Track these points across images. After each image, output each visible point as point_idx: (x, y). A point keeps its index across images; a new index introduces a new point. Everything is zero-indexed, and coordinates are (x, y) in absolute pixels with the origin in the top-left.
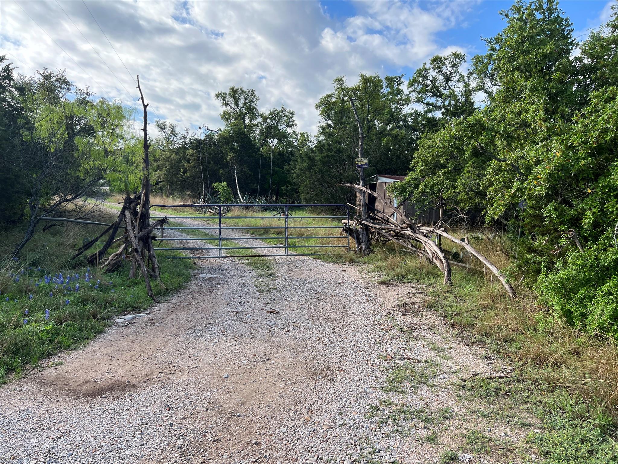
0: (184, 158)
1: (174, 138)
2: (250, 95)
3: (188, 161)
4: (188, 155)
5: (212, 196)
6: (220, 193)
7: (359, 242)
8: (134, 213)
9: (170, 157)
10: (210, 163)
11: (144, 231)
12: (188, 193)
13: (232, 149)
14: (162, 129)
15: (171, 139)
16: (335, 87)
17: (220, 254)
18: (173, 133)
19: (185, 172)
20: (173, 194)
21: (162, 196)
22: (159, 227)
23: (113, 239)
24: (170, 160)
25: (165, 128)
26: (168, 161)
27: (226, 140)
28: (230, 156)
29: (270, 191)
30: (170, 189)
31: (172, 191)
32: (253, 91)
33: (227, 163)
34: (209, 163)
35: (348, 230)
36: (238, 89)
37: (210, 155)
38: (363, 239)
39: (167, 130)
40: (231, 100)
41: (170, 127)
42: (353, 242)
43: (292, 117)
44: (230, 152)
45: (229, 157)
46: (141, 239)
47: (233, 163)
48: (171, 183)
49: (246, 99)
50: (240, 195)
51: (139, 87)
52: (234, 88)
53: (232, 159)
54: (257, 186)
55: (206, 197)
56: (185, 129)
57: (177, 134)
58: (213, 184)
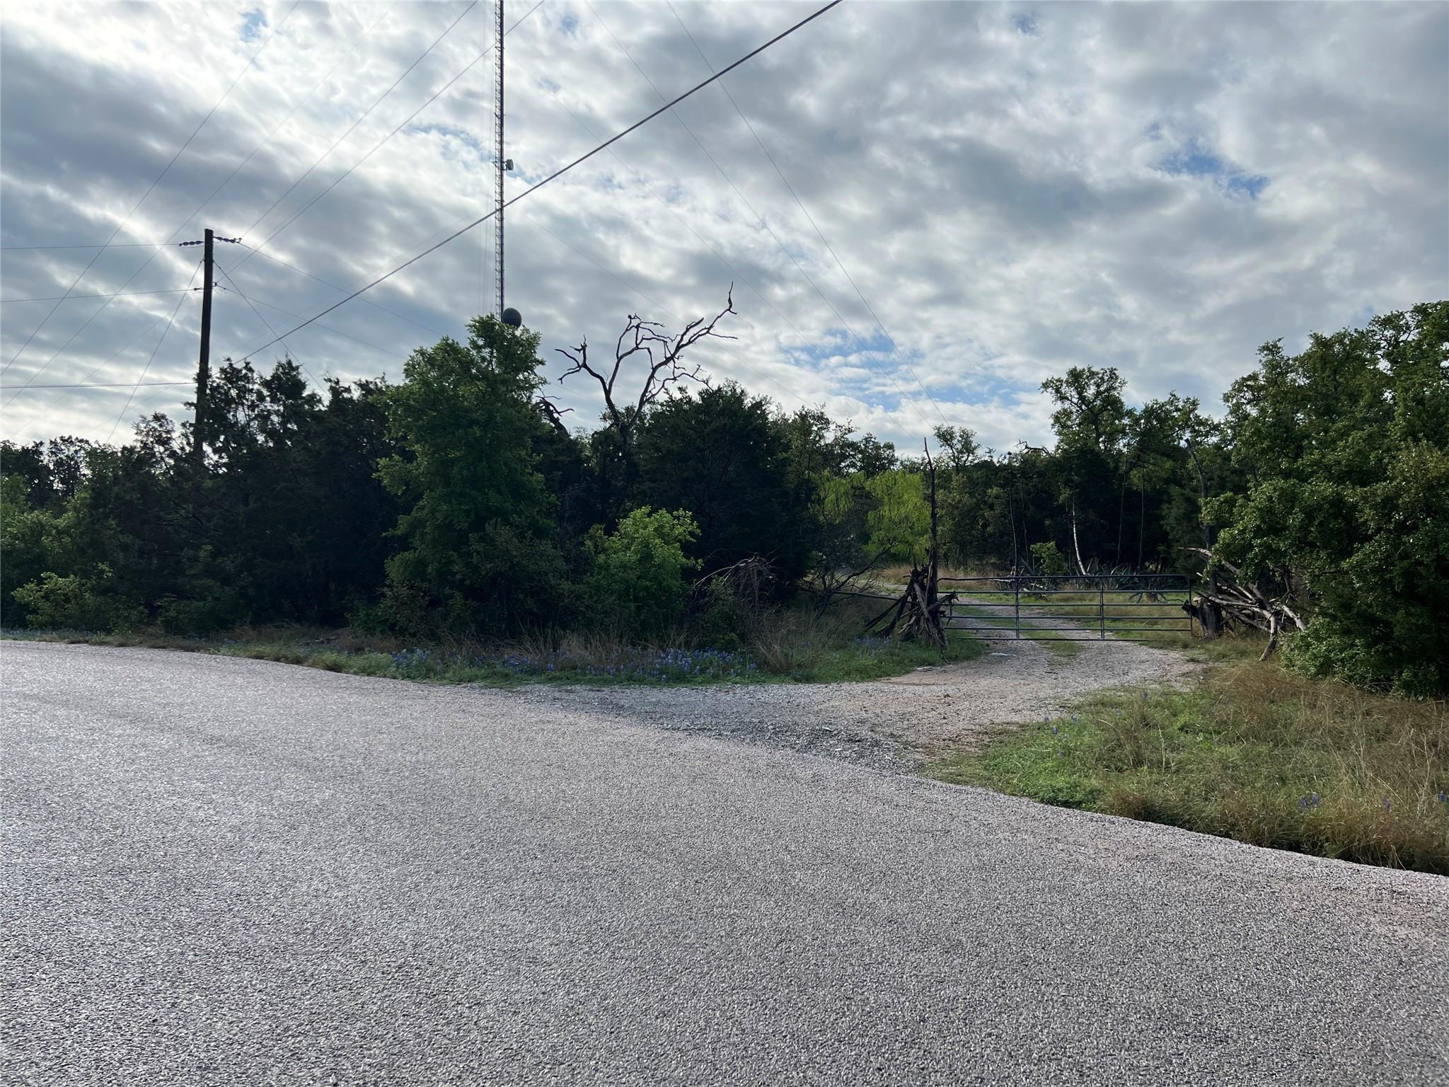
0: (985, 503)
1: (968, 456)
2: (1106, 378)
3: (991, 507)
4: (990, 496)
5: (1031, 565)
6: (1044, 561)
7: (1204, 622)
8: (923, 587)
9: (960, 501)
10: (1029, 508)
11: (932, 606)
12: (992, 561)
13: (1067, 483)
14: (946, 440)
15: (964, 459)
16: (1261, 361)
17: (1017, 636)
18: (968, 448)
19: (985, 526)
20: (965, 564)
21: (948, 569)
22: (947, 603)
23: (901, 614)
24: (960, 506)
25: (952, 438)
26: (957, 508)
27: (1058, 465)
28: (1064, 495)
29: (1141, 554)
30: (960, 554)
31: (964, 558)
32: (1112, 371)
33: (1061, 507)
34: (1027, 508)
35: (1188, 607)
36: (1084, 370)
37: (1029, 494)
38: (1211, 619)
39: (955, 442)
40: (1072, 393)
41: (960, 436)
42: (1197, 622)
43: (1195, 409)
44: (1065, 487)
45: (1062, 498)
46: (930, 612)
47: (1070, 508)
48: (963, 546)
49: (1098, 386)
50: (1080, 563)
51: (926, 450)
52: (1075, 369)
53: (1070, 499)
54: (1117, 546)
55: (1021, 569)
56: (988, 450)
57: (975, 448)
58: (1032, 546)
